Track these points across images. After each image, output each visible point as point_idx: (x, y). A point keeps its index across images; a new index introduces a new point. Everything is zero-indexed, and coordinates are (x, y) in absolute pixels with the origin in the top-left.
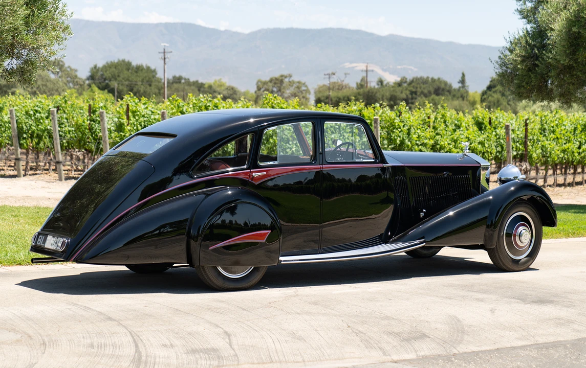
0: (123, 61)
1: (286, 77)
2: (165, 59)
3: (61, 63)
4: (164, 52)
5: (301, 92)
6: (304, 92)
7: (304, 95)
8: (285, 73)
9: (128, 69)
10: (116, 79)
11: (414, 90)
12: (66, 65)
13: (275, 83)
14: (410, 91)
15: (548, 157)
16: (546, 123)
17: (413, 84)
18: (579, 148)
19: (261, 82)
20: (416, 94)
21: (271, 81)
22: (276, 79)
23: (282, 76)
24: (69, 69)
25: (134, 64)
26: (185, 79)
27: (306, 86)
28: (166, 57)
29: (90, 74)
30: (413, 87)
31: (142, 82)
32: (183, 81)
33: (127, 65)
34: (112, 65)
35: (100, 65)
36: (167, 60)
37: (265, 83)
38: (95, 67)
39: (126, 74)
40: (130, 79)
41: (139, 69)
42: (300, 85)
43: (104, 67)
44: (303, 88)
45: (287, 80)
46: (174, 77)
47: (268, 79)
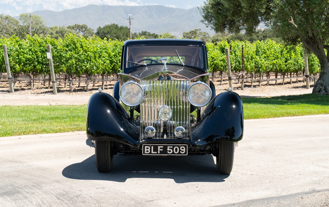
0: (114, 24)
1: (198, 30)
2: (130, 22)
3: (86, 27)
4: (130, 19)
5: (206, 38)
6: (207, 38)
7: (207, 39)
8: (198, 28)
9: (116, 29)
10: (110, 34)
11: (265, 35)
12: (88, 28)
13: (192, 34)
14: (263, 36)
15: (260, 68)
16: (260, 48)
17: (265, 32)
18: (286, 62)
19: (185, 33)
20: (266, 37)
21: (190, 32)
22: (193, 31)
23: (196, 30)
24: (90, 30)
25: (119, 26)
26: (148, 33)
27: (208, 35)
28: (131, 21)
29: (97, 31)
30: (265, 34)
31: (123, 34)
32: (147, 34)
33: (116, 27)
34: (108, 27)
35: (102, 27)
36: (131, 23)
37: (187, 34)
38: (100, 28)
39: (115, 31)
40: (117, 33)
41: (122, 28)
42: (205, 34)
43: (104, 28)
44: (207, 36)
45: (198, 32)
46: (142, 32)
47: (189, 32)
